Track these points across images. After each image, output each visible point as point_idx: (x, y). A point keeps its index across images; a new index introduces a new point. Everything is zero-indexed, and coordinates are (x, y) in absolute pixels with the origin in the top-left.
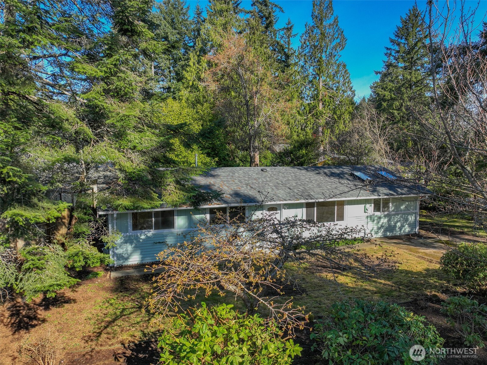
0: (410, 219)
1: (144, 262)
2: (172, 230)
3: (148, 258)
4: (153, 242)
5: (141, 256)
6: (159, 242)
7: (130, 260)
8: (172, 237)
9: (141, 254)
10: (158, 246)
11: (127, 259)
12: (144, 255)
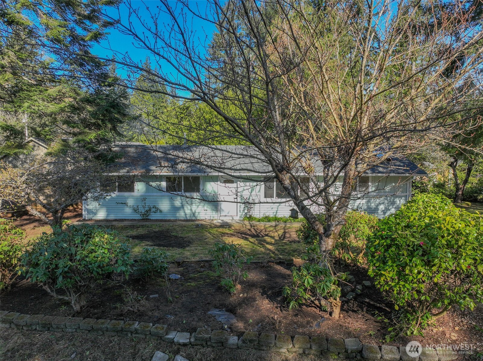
0: (398, 202)
1: (109, 218)
2: (132, 194)
3: (112, 216)
4: (115, 202)
5: (106, 213)
6: (122, 203)
7: (98, 215)
8: (132, 200)
9: (107, 212)
10: (121, 205)
11: (95, 214)
12: (109, 212)
